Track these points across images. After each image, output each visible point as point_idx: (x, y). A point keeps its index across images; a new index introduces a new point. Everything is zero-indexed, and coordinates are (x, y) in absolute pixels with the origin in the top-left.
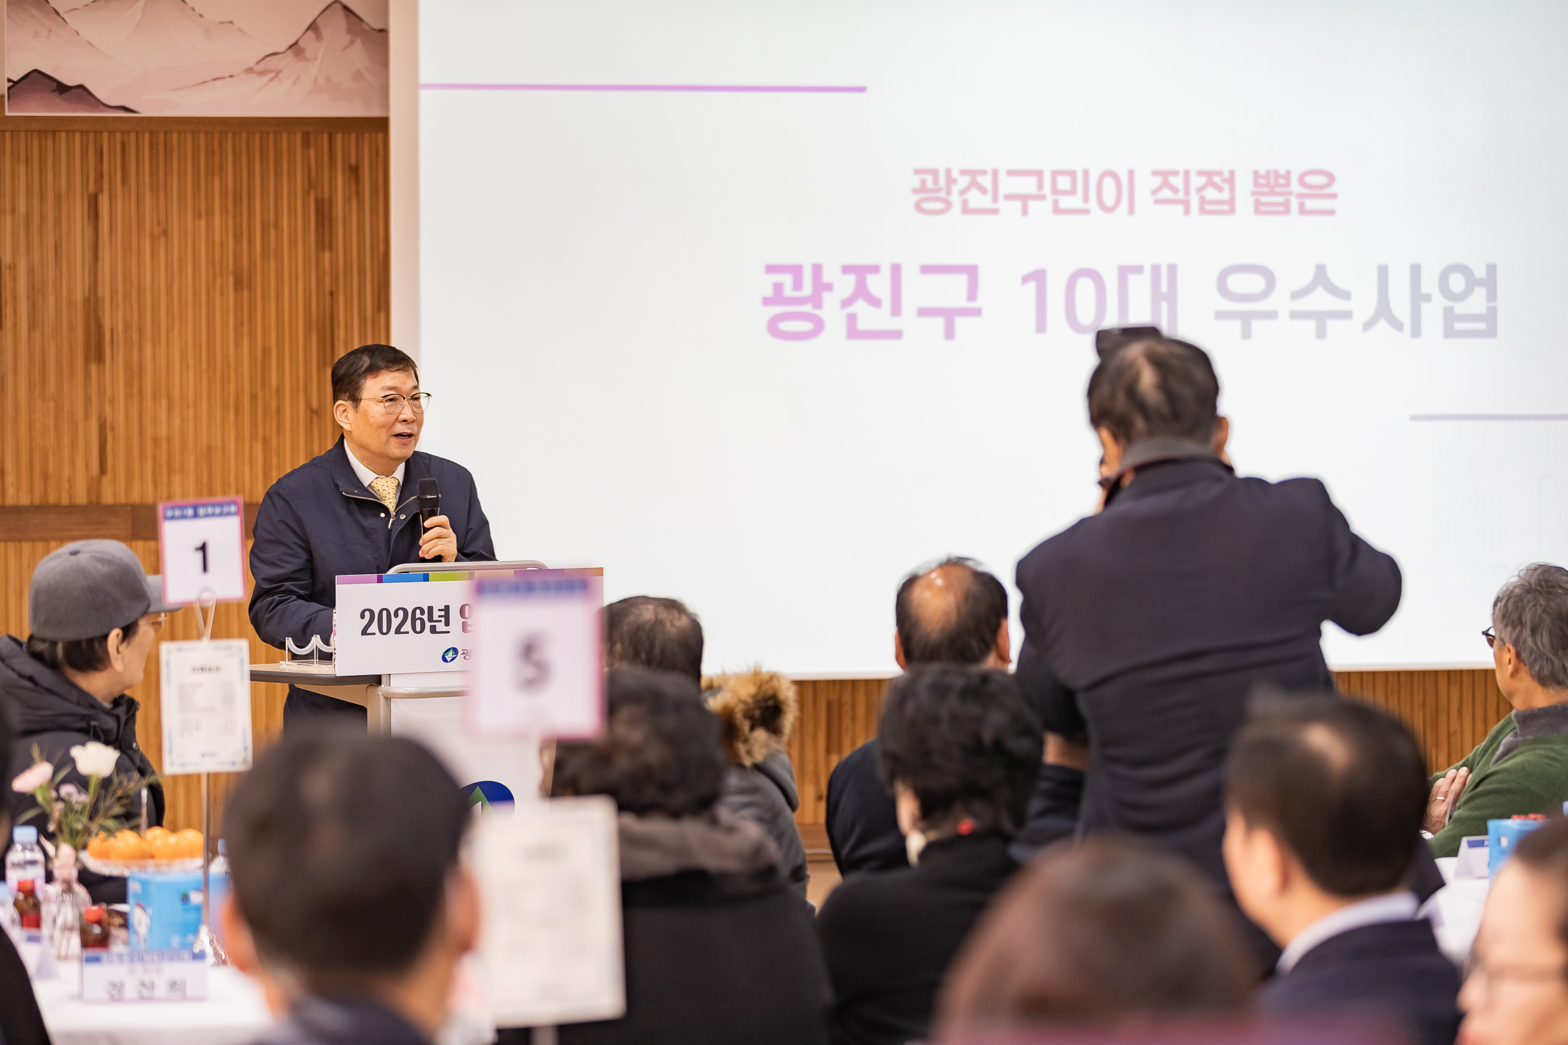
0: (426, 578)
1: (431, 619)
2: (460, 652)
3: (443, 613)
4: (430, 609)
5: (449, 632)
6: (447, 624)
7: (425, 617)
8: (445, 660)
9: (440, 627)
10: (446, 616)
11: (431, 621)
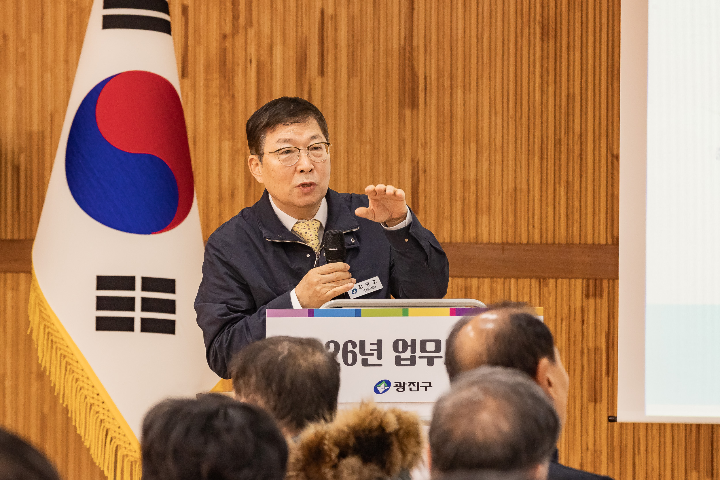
0: (358, 313)
1: (362, 352)
2: (393, 384)
3: (375, 347)
4: (362, 343)
5: (381, 365)
6: (379, 357)
7: (357, 350)
8: (376, 391)
9: (373, 360)
10: (378, 350)
11: (363, 354)
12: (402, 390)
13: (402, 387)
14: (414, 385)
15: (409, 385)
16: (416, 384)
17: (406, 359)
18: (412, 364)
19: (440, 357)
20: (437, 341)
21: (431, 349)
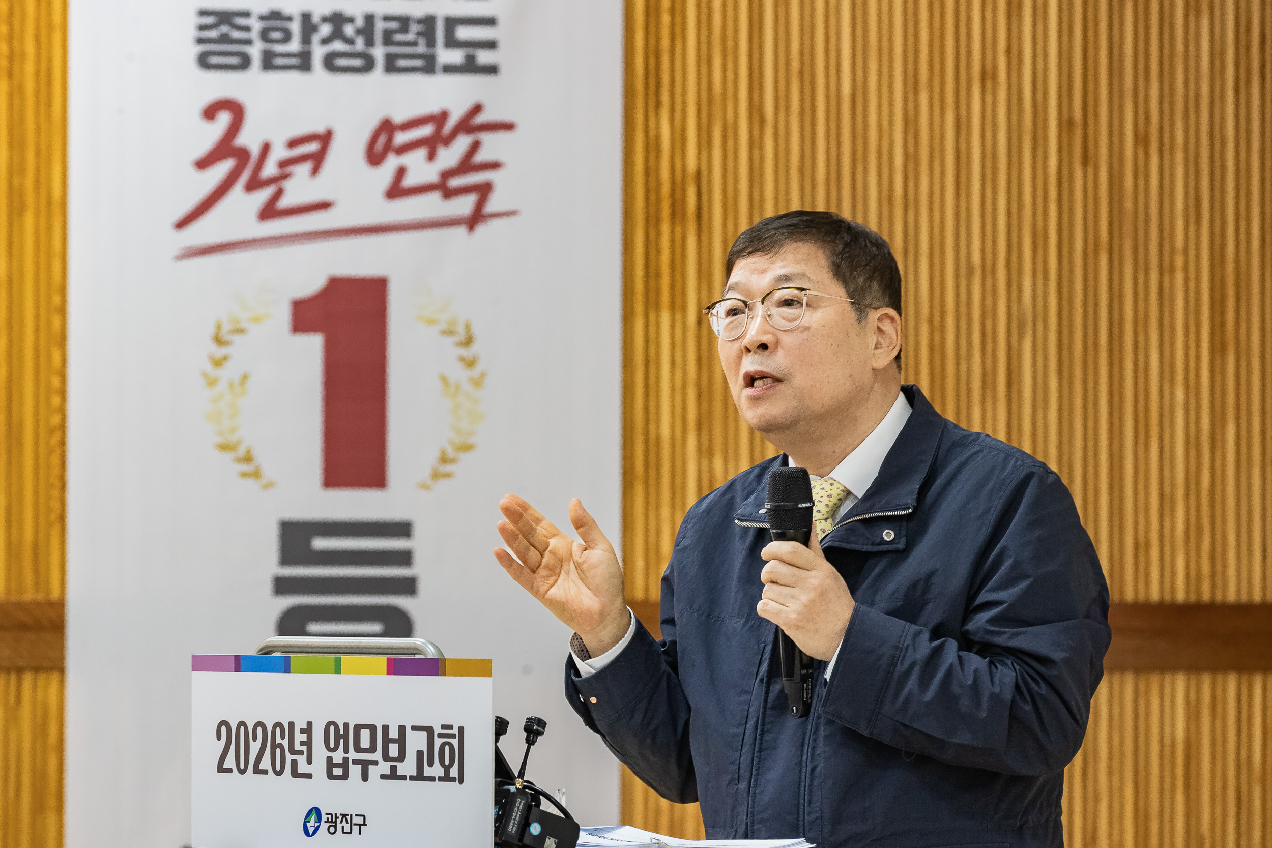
1: (291, 747)
2: (324, 818)
3: (304, 737)
4: (292, 728)
6: (309, 761)
7: (285, 743)
8: (306, 830)
9: (302, 764)
10: (308, 743)
11: (293, 752)
12: (332, 830)
13: (334, 824)
14: (347, 822)
15: (341, 822)
16: (349, 818)
17: (338, 766)
18: (345, 777)
19: (375, 763)
20: (372, 728)
21: (365, 743)
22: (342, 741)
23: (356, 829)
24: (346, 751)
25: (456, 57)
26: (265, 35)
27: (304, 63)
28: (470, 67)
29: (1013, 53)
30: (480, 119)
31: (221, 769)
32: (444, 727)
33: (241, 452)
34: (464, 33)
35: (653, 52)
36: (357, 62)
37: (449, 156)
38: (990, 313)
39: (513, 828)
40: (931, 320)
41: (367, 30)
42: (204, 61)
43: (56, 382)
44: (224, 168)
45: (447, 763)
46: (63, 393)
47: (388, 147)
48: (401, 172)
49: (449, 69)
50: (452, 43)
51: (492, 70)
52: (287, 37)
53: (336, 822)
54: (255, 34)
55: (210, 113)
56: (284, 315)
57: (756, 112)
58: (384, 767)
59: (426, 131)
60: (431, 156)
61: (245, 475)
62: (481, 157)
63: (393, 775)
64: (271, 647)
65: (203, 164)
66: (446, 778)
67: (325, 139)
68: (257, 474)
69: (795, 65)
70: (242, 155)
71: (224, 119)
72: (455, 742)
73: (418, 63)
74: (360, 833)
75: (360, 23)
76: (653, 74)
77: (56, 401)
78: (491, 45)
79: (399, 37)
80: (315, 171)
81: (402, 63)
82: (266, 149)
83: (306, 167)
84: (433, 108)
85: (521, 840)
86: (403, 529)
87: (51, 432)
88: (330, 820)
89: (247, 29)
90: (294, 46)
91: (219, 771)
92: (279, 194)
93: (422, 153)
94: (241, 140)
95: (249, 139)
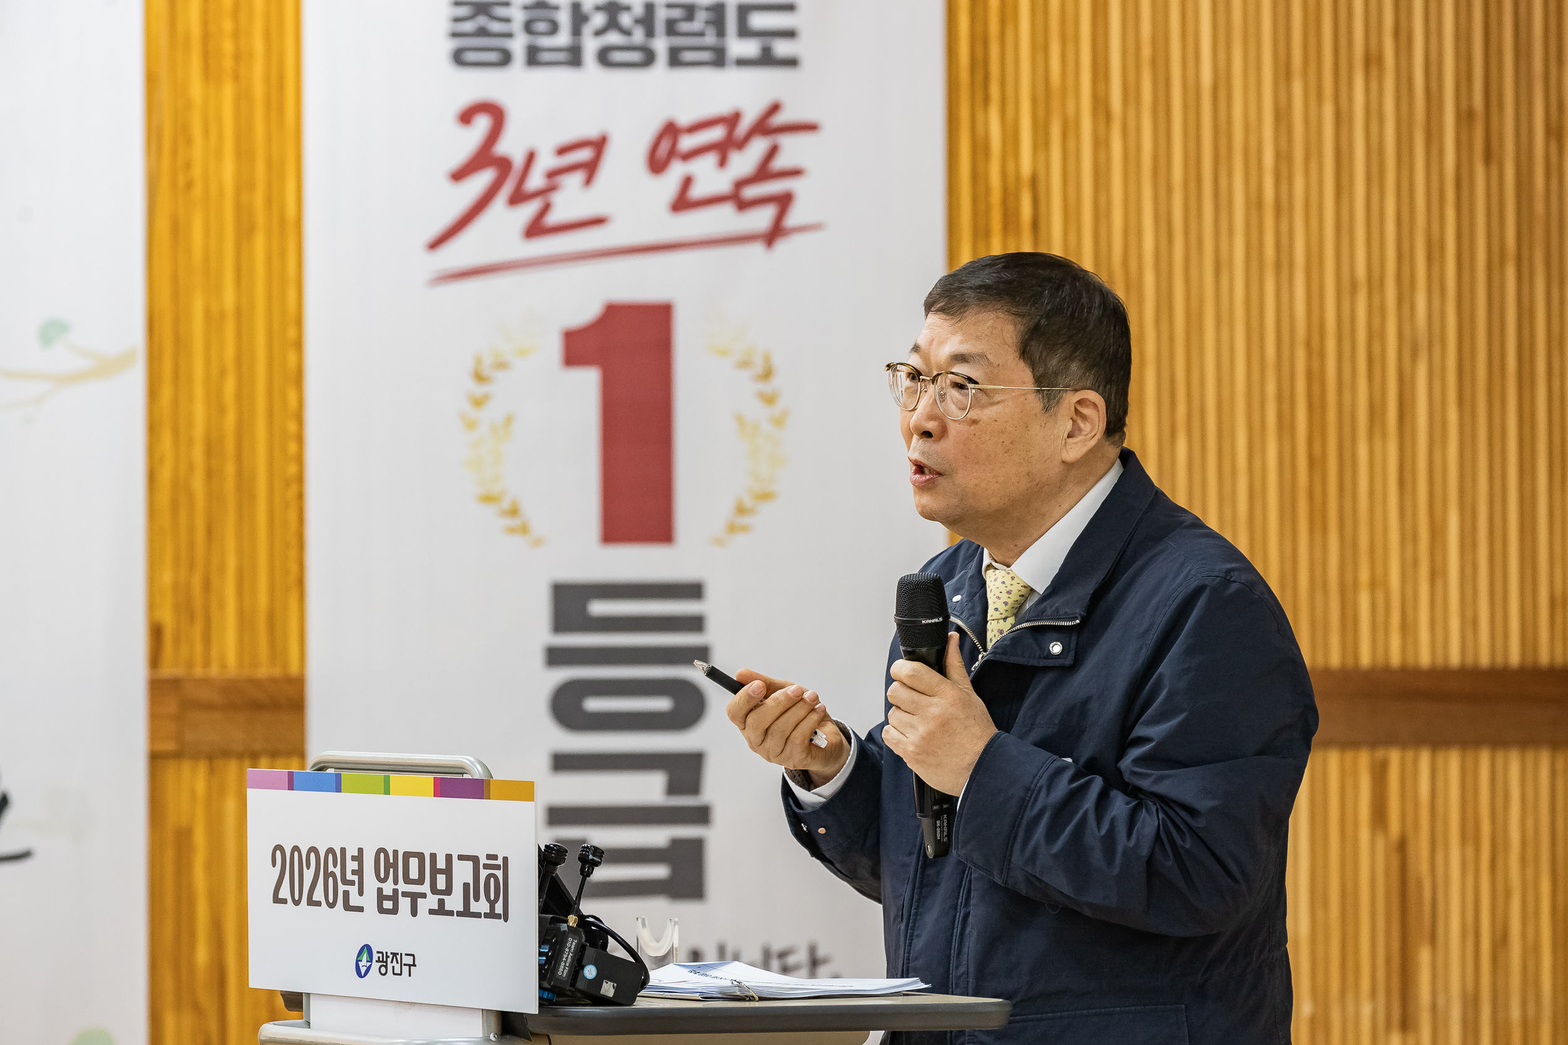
0: (338, 784)
1: (343, 876)
2: (375, 956)
3: (356, 866)
4: (343, 854)
5: (362, 909)
6: (361, 893)
7: (338, 871)
9: (354, 895)
10: (359, 872)
11: (346, 882)
12: (383, 970)
13: (385, 964)
14: (397, 963)
15: (392, 962)
16: (399, 957)
17: (388, 898)
18: (394, 911)
19: (424, 896)
20: (420, 856)
21: (414, 874)
22: (391, 870)
23: (406, 969)
24: (396, 882)
25: (750, 48)
26: (528, 27)
27: (574, 57)
28: (766, 59)
29: (1402, 35)
30: (779, 119)
31: (277, 900)
32: (489, 857)
33: (506, 504)
34: (759, 21)
35: (980, 39)
36: (635, 56)
37: (744, 162)
38: (1375, 334)
39: (563, 970)
40: (1308, 344)
41: (647, 21)
42: (458, 58)
43: (292, 427)
44: (483, 179)
45: (492, 898)
46: (300, 439)
47: (672, 153)
48: (687, 182)
49: (742, 62)
50: (745, 32)
51: (791, 62)
52: (554, 28)
53: (386, 962)
54: (517, 26)
55: (466, 117)
56: (554, 348)
57: (1100, 105)
58: (432, 901)
59: (716, 134)
60: (723, 162)
61: (511, 530)
62: (780, 163)
63: (441, 910)
64: (324, 762)
65: (459, 175)
66: (492, 915)
67: (599, 145)
68: (524, 529)
69: (1146, 51)
70: (504, 165)
71: (482, 123)
72: (499, 874)
73: (705, 56)
74: (410, 975)
75: (638, 10)
76: (980, 64)
77: (292, 448)
78: (790, 34)
79: (685, 27)
80: (589, 181)
81: (688, 56)
82: (531, 157)
83: (577, 178)
84: (722, 108)
85: (573, 984)
86: (694, 591)
87: (287, 483)
88: (381, 960)
89: (507, 20)
90: (563, 38)
91: (275, 902)
92: (546, 209)
93: (711, 159)
94: (503, 147)
95: (511, 146)
